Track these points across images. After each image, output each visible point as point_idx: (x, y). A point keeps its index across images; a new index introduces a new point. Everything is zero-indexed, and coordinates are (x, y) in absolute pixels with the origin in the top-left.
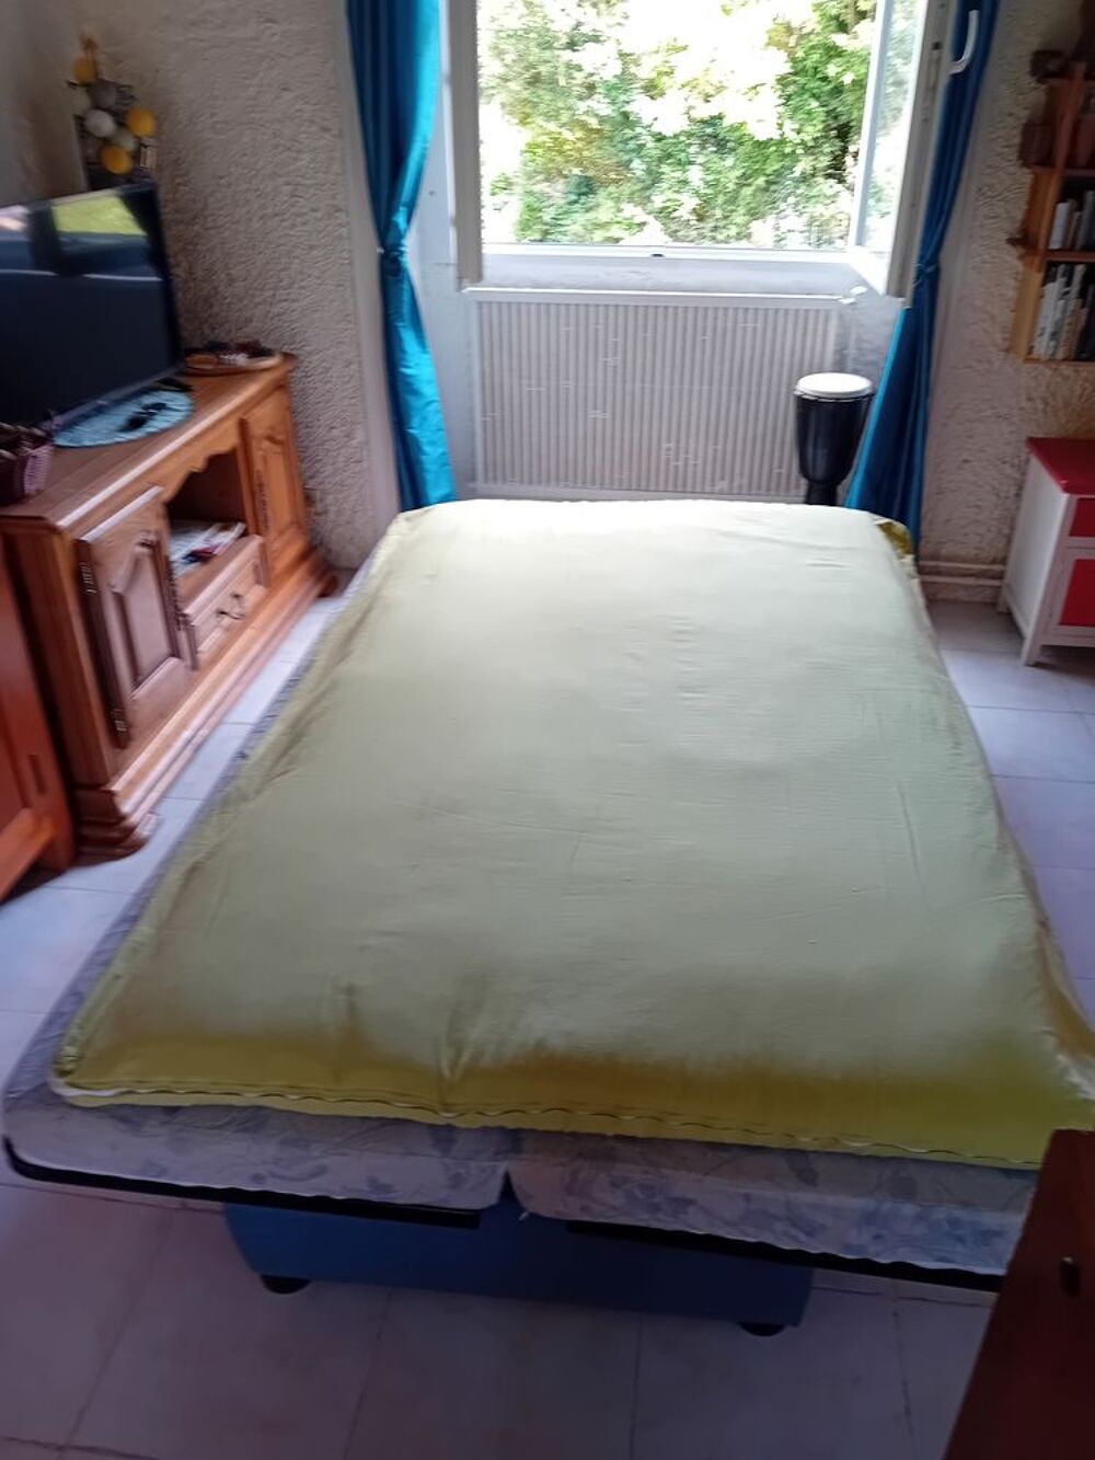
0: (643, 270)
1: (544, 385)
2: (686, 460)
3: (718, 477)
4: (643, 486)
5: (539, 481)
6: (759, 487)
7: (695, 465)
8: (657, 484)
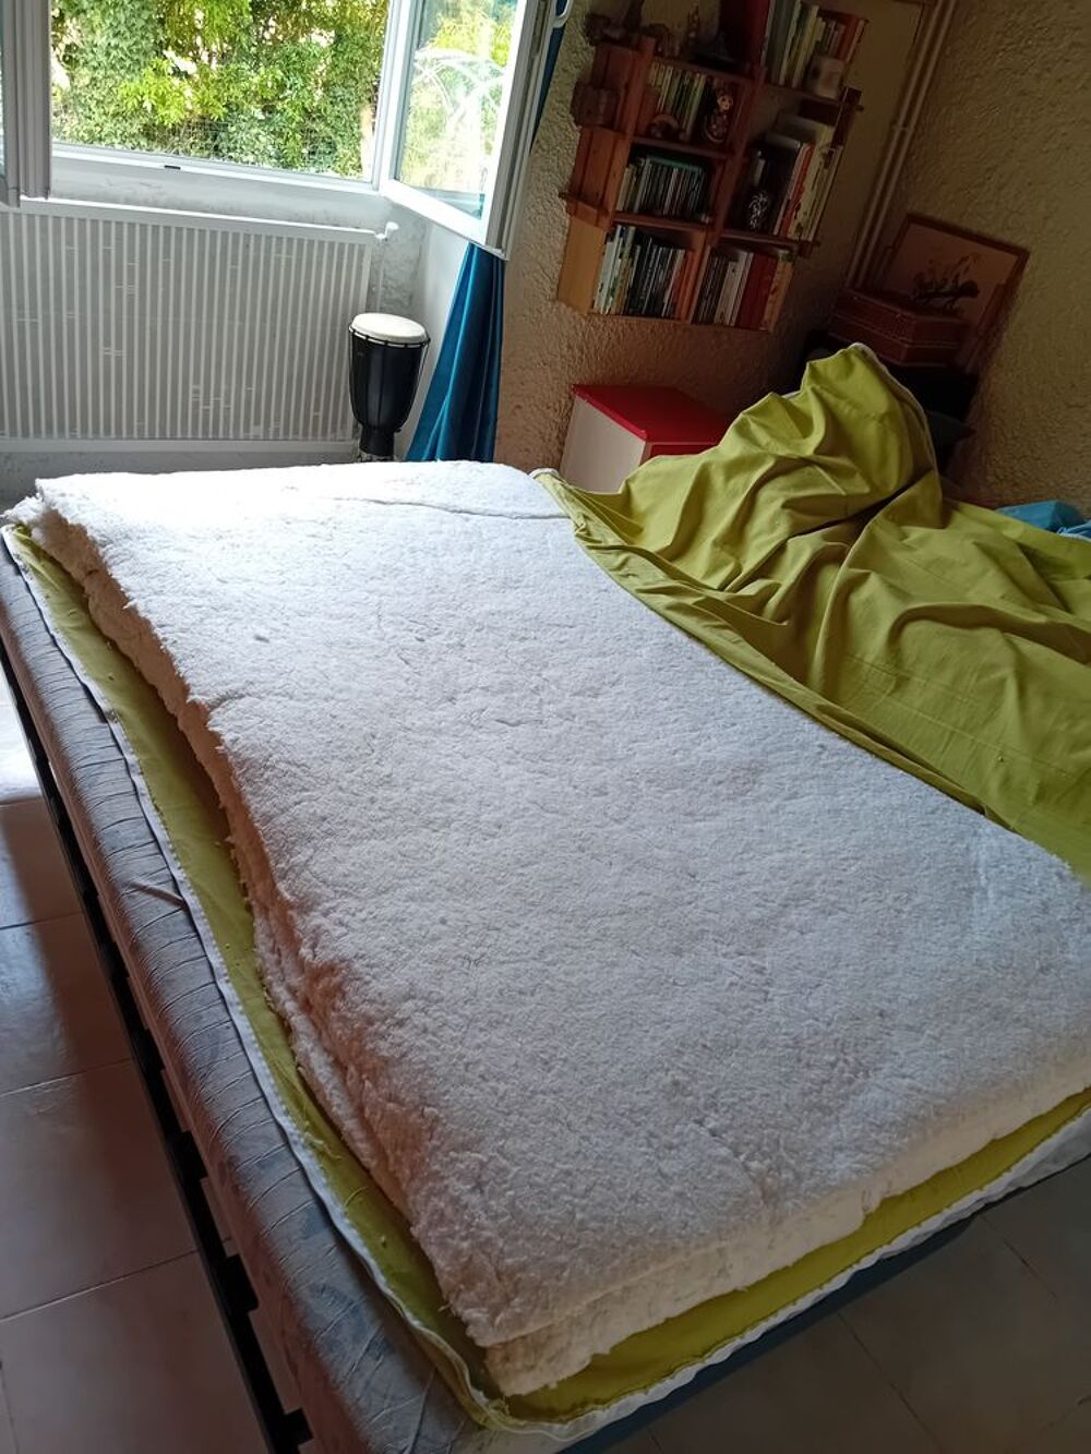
0: (158, 182)
1: (40, 316)
2: (217, 403)
3: (252, 421)
4: (168, 435)
5: (38, 432)
6: (296, 432)
7: (227, 410)
8: (184, 431)
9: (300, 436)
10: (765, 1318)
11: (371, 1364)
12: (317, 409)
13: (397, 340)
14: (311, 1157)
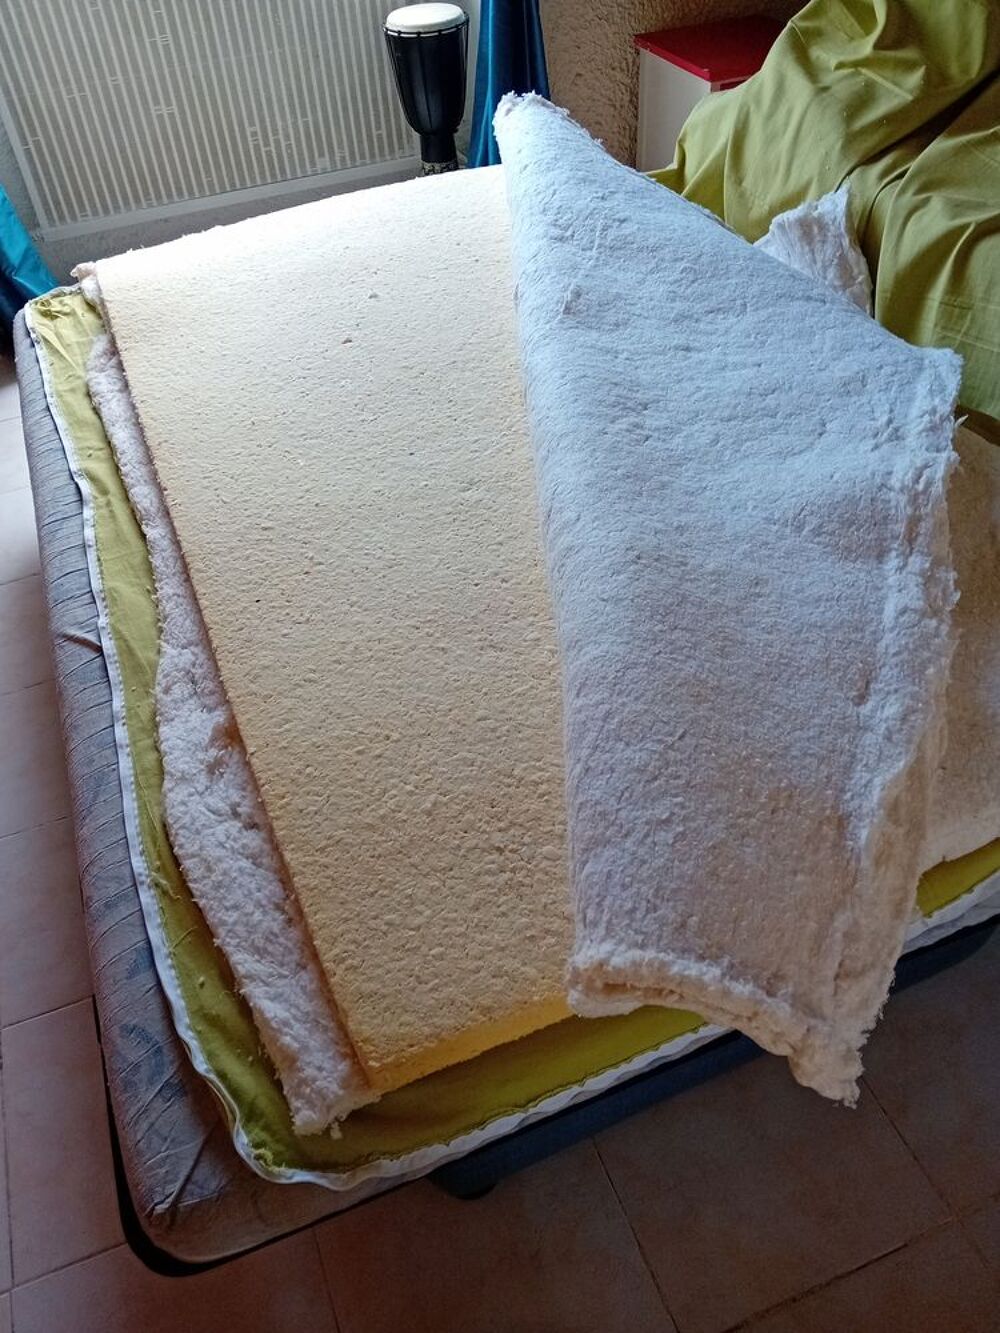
1: (87, 88)
2: (277, 142)
3: (316, 155)
4: (238, 186)
5: (117, 208)
6: (363, 156)
7: (289, 146)
8: (253, 179)
9: (368, 161)
10: (615, 1065)
11: (159, 1105)
12: (378, 128)
13: (430, 28)
14: (153, 897)
